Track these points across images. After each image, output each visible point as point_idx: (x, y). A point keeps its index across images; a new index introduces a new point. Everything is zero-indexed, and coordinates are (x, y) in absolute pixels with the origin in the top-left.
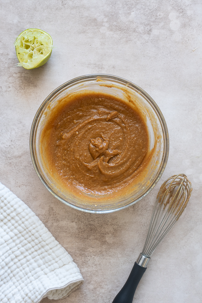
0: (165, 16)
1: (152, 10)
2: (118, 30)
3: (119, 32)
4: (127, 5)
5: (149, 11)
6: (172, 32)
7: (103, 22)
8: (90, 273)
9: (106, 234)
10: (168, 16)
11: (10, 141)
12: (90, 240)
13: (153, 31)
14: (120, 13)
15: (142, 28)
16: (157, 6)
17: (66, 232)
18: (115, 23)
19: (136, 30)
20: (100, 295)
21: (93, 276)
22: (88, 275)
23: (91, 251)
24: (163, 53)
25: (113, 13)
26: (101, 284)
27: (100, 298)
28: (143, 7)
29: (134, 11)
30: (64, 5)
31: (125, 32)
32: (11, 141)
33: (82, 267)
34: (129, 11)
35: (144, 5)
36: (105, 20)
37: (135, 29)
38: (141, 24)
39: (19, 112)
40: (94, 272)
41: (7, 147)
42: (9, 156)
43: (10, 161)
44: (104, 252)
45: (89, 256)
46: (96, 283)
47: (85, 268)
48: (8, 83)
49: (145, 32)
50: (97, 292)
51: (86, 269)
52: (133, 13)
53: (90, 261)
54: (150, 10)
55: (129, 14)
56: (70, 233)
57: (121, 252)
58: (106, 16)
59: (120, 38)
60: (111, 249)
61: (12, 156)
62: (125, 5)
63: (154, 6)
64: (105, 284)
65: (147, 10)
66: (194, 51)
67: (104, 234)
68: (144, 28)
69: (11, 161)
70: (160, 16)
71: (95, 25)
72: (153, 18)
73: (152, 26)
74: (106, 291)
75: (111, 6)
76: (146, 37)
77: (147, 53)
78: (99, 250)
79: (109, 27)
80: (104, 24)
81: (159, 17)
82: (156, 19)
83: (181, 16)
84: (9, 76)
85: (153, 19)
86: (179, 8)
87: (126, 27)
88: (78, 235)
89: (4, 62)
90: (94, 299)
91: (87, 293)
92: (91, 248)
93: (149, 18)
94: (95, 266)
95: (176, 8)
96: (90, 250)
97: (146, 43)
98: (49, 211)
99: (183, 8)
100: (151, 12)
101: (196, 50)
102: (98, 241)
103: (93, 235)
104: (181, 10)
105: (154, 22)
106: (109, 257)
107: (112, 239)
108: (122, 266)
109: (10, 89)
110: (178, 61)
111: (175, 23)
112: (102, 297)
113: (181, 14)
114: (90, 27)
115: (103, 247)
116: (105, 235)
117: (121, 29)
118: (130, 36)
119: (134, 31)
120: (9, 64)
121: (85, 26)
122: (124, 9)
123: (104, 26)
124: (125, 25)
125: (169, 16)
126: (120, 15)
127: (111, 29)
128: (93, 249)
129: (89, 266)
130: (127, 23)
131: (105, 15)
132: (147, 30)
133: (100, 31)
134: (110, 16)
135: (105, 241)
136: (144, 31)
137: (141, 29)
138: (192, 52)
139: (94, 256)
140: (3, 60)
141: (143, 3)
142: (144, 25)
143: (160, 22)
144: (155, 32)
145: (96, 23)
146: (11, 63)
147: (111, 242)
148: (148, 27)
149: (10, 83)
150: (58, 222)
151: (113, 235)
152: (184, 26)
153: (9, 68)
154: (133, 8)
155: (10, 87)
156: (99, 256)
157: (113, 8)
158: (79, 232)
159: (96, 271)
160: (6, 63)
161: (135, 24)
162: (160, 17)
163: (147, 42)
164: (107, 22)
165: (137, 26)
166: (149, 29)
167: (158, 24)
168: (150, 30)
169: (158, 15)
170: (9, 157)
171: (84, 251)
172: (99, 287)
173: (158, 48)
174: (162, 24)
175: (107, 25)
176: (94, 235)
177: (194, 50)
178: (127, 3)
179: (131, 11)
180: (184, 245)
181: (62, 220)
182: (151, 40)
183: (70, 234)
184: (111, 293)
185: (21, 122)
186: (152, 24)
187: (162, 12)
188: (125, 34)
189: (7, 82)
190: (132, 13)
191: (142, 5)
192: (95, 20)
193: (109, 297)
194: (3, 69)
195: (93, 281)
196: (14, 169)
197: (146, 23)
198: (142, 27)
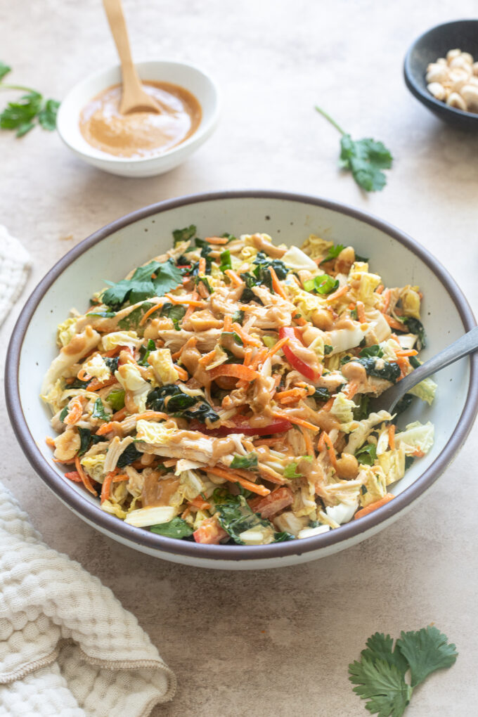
9: (269, 619)
12: (215, 634)
17: (137, 607)
44: (262, 674)
53: (211, 702)
56: (148, 612)
57: (320, 677)
60: (285, 667)
67: (261, 618)
78: (245, 667)
88: (177, 618)
92: (217, 661)
96: (214, 665)
102: (241, 640)
103: (227, 618)
107: (290, 632)
115: (258, 657)
116: (268, 622)
128: (224, 664)
135: (265, 640)
139: (224, 688)
147: (287, 644)
150: (112, 577)
151: (294, 622)
156: (243, 687)
158: (181, 609)
176: (229, 621)
181: (126, 574)
183: (149, 615)
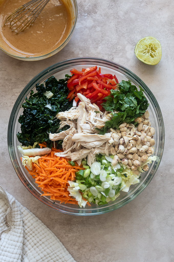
0: (123, 48)
1: (113, 45)
4: (95, 41)
5: (111, 45)
6: (128, 59)
7: (78, 54)
8: (75, 238)
10: (125, 48)
13: (114, 59)
14: (91, 47)
16: (117, 42)
18: (87, 55)
20: (83, 253)
21: (77, 239)
22: (74, 239)
23: (75, 221)
25: (86, 48)
26: (83, 245)
27: (83, 256)
28: (107, 42)
29: (100, 46)
33: (69, 233)
34: (97, 46)
35: (107, 41)
38: (106, 54)
40: (78, 236)
45: (73, 225)
46: (80, 244)
47: (71, 233)
48: (12, 100)
50: (81, 251)
51: (72, 234)
54: (112, 44)
55: (97, 48)
58: (80, 50)
62: (94, 42)
63: (114, 41)
64: (86, 245)
65: (110, 44)
68: (108, 57)
70: (119, 48)
72: (114, 50)
73: (114, 56)
75: (84, 42)
81: (118, 49)
82: (116, 51)
84: (12, 95)
85: (114, 51)
86: (133, 42)
89: (9, 85)
90: (79, 257)
91: (73, 252)
93: (111, 50)
94: (79, 232)
95: (131, 42)
99: (135, 42)
104: (134, 44)
105: (115, 53)
106: (88, 225)
108: (98, 231)
111: (130, 53)
112: (84, 255)
120: (12, 86)
122: (93, 44)
126: (90, 49)
129: (74, 232)
130: (96, 54)
134: (84, 50)
140: (8, 84)
141: (107, 40)
142: (108, 55)
143: (119, 53)
146: (14, 86)
148: (111, 56)
149: (13, 100)
153: (12, 89)
154: (99, 43)
157: (86, 44)
159: (79, 235)
160: (10, 86)
161: (101, 54)
162: (120, 49)
165: (103, 56)
166: (112, 58)
167: (118, 54)
169: (118, 47)
171: (70, 221)
172: (82, 247)
174: (121, 54)
178: (95, 40)
179: (98, 45)
180: (144, 214)
184: (91, 252)
186: (113, 54)
187: (121, 46)
189: (10, 99)
190: (99, 47)
191: (106, 41)
193: (89, 255)
194: (8, 90)
195: (77, 243)
197: (110, 53)
198: (107, 57)
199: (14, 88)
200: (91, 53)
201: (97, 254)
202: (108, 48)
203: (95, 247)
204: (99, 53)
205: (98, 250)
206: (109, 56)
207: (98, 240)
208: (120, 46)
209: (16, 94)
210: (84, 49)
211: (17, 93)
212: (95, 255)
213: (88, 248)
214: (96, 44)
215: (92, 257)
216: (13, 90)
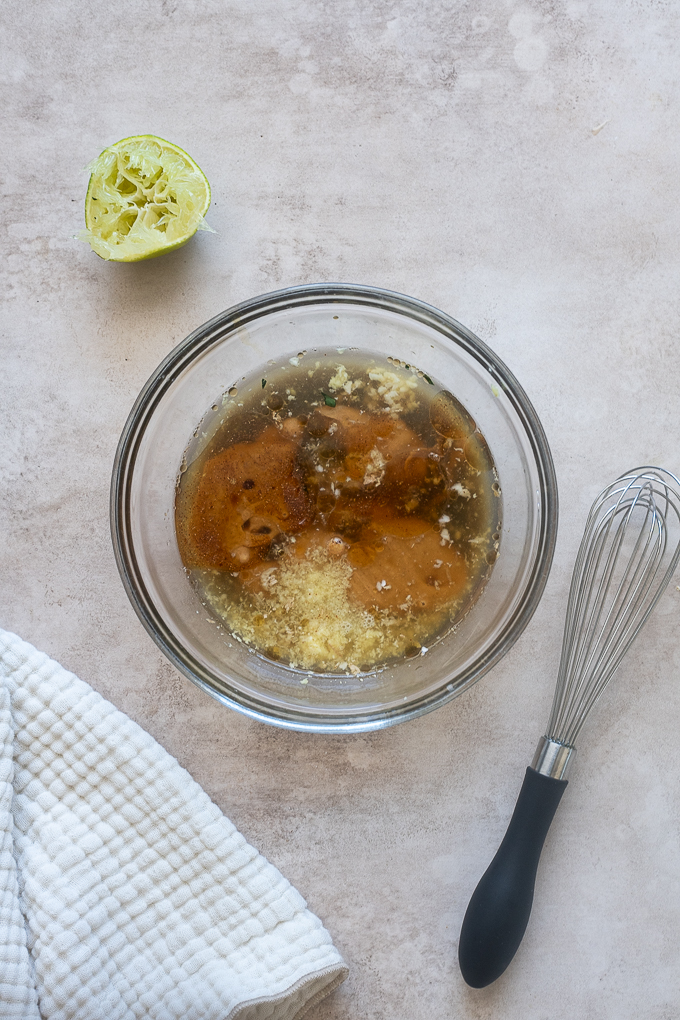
0: (497, 26)
1: (453, 11)
2: (348, 82)
3: (352, 89)
5: (443, 14)
6: (521, 77)
7: (297, 59)
8: (301, 871)
10: (507, 24)
11: (22, 460)
13: (460, 76)
14: (352, 26)
15: (426, 69)
18: (337, 60)
19: (407, 76)
21: (311, 880)
22: (296, 878)
23: (302, 798)
24: (495, 145)
25: (329, 29)
26: (339, 904)
29: (394, 18)
30: (171, 14)
31: (370, 87)
32: (26, 458)
33: (275, 850)
34: (380, 19)
36: (306, 51)
37: (402, 74)
38: (421, 56)
39: (45, 365)
40: (316, 865)
41: (12, 478)
42: (21, 506)
43: (26, 524)
45: (294, 816)
46: (323, 901)
47: (286, 854)
48: (5, 274)
49: (434, 81)
51: (289, 856)
52: (393, 22)
54: (448, 10)
55: (381, 26)
58: (306, 39)
59: (355, 108)
61: (31, 506)
64: (354, 902)
65: (437, 10)
66: (596, 133)
68: (432, 69)
69: (28, 522)
70: (479, 26)
71: (274, 71)
72: (458, 35)
73: (457, 62)
74: (357, 926)
75: (321, 5)
76: (439, 98)
77: (446, 149)
79: (319, 74)
80: (300, 65)
81: (477, 31)
82: (467, 38)
83: (550, 23)
84: (6, 251)
85: (459, 38)
87: (372, 70)
93: (444, 35)
94: (318, 846)
97: (442, 119)
98: (158, 675)
100: (452, 18)
101: (602, 128)
104: (548, 5)
105: (462, 47)
106: (360, 816)
108: (403, 840)
109: (12, 293)
110: (546, 168)
111: (530, 46)
112: (345, 945)
113: (549, 17)
114: (256, 78)
117: (356, 79)
118: (387, 96)
119: (401, 81)
120: (5, 212)
121: (241, 76)
122: (364, 13)
123: (304, 71)
124: (370, 65)
125: (511, 24)
126: (350, 33)
127: (323, 79)
129: (298, 847)
130: (375, 58)
131: (303, 37)
132: (442, 75)
133: (289, 90)
134: (321, 39)
136: (431, 80)
137: (421, 72)
138: (589, 137)
142: (430, 60)
143: (481, 47)
144: (468, 80)
145: (277, 64)
146: (12, 210)
148: (445, 66)
149: (12, 273)
152: (560, 53)
153: (6, 225)
154: (391, 8)
155: (11, 287)
157: (328, 11)
159: (321, 862)
161: (400, 57)
162: (482, 30)
163: (442, 115)
164: (311, 57)
165: (410, 65)
166: (447, 71)
167: (477, 55)
168: (452, 76)
169: (474, 23)
170: (21, 512)
171: (279, 799)
172: (335, 912)
173: (480, 129)
174: (488, 53)
175: (310, 67)
177: (595, 129)
179: (387, 17)
180: (603, 764)
182: (457, 105)
184: (373, 932)
185: (53, 397)
186: (455, 53)
187: (487, 16)
188: (373, 93)
190: (391, 25)
192: (273, 53)
193: (368, 946)
195: (313, 895)
196: (40, 547)
197: (438, 52)
198: (426, 66)
199: (16, 222)
200: (355, 54)
201: (402, 941)
202: (429, 27)
203: (393, 910)
204: (392, 52)
205: (406, 922)
206: (435, 64)
207: (404, 880)
208: (485, 18)
209: (24, 247)
210: (323, 34)
211: (29, 242)
212: (392, 947)
213: (362, 917)
214: (378, 11)
215: (380, 954)
216: (8, 228)
